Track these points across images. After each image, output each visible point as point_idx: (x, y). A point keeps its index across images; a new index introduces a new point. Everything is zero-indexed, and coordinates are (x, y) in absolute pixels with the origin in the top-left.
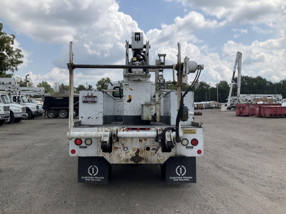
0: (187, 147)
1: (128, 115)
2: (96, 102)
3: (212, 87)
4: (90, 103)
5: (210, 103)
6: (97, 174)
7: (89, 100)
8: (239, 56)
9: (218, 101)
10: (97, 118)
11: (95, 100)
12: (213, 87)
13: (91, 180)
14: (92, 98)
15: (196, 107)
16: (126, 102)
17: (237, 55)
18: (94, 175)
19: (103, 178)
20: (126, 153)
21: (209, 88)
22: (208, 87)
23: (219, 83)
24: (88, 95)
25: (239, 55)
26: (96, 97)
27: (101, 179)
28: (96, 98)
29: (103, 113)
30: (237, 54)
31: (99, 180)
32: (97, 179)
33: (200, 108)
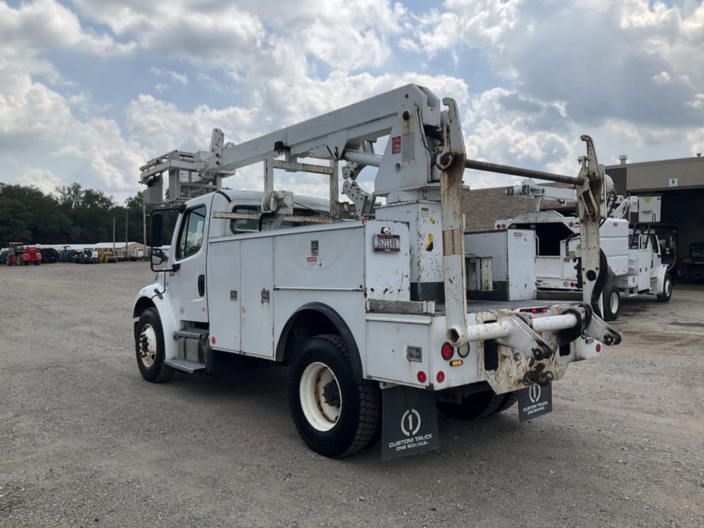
0: (587, 342)
1: (429, 281)
2: (398, 250)
3: (117, 205)
4: (387, 252)
5: (127, 247)
6: (419, 430)
7: (385, 245)
8: (218, 139)
9: (145, 242)
10: (399, 290)
11: (397, 246)
12: (120, 205)
13: (409, 446)
14: (391, 241)
15: (97, 257)
16: (425, 250)
17: (214, 137)
18: (414, 433)
19: (430, 436)
20: (518, 365)
21: (111, 207)
22: (107, 206)
23: (133, 197)
24: (382, 232)
25: (218, 136)
26: (398, 237)
27: (427, 441)
28: (397, 241)
29: (409, 277)
30: (213, 134)
31: (425, 443)
32: (421, 441)
33: (106, 260)
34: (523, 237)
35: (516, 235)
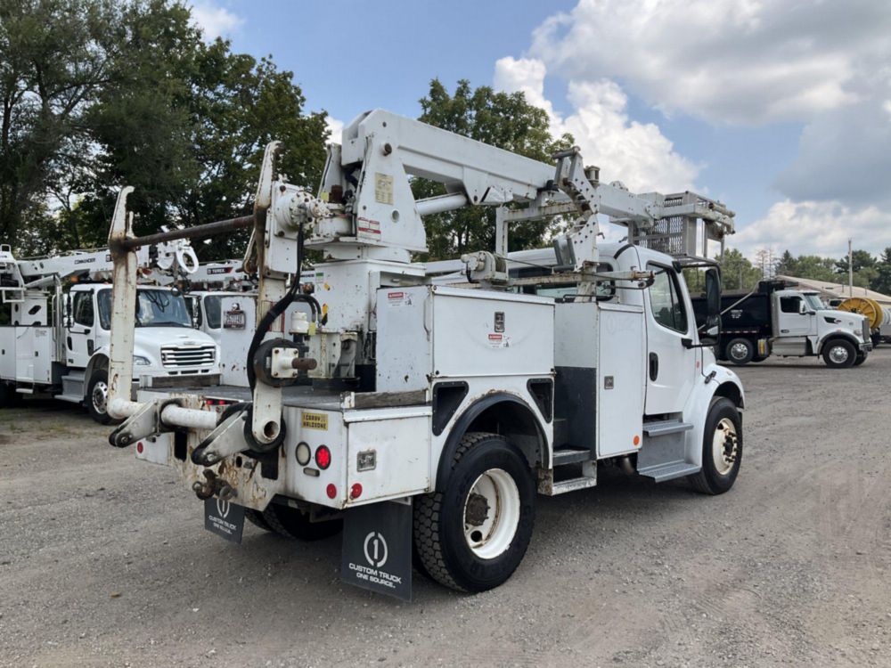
0: (305, 471)
2: (242, 326)
4: (233, 329)
11: (242, 322)
14: (238, 316)
26: (243, 312)
28: (243, 317)
34: (405, 299)
35: (391, 296)
